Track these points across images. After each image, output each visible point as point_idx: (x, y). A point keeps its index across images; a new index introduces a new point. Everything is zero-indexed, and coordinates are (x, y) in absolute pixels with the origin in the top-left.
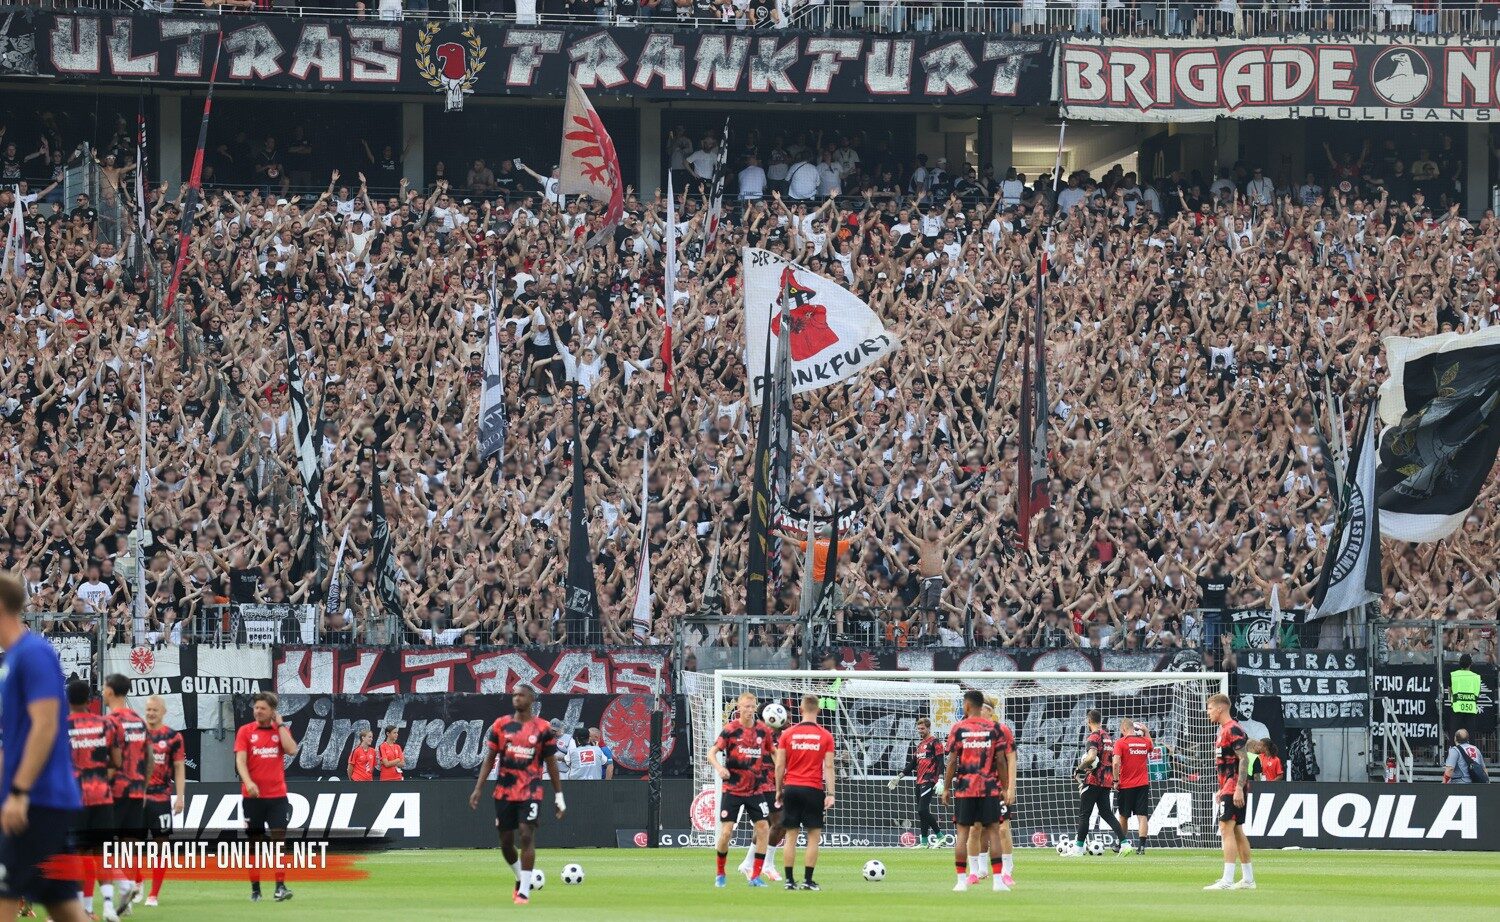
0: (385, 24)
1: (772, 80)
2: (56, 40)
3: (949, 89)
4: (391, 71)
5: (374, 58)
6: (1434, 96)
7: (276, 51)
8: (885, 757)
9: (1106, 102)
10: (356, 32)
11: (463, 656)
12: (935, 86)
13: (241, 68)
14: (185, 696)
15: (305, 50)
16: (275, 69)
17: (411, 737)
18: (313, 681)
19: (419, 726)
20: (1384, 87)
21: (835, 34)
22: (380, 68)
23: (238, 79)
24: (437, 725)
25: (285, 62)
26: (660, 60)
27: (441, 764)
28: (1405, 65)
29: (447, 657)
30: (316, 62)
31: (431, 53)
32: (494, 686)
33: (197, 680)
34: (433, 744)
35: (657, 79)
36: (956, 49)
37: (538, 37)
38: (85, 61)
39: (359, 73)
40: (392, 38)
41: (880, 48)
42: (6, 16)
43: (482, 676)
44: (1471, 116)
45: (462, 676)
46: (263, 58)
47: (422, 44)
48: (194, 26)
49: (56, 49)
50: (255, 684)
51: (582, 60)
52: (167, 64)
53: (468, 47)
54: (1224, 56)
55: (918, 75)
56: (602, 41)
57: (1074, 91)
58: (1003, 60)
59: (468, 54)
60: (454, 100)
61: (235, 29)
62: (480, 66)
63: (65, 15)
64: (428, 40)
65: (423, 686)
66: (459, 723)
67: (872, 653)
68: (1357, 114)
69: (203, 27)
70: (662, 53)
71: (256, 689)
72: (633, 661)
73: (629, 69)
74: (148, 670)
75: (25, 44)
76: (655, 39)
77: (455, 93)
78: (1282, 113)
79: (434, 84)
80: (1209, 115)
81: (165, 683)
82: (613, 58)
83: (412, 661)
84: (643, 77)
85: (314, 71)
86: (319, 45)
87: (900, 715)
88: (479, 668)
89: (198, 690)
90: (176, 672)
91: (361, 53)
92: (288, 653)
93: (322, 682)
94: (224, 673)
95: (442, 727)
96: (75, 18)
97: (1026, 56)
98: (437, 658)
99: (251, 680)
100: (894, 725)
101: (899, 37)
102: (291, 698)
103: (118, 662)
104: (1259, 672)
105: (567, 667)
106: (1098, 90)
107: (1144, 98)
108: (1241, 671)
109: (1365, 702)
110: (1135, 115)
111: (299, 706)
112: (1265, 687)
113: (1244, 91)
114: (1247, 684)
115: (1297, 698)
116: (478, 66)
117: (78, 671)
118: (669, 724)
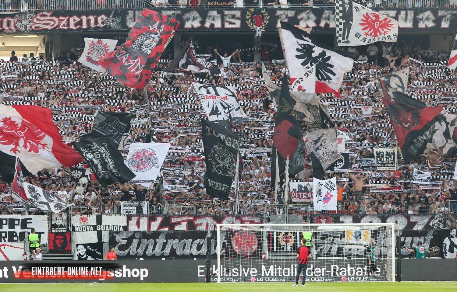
0: (236, 9)
2: (128, 18)
3: (426, 26)
4: (238, 24)
5: (232, 20)
7: (200, 19)
8: (330, 251)
10: (226, 12)
11: (191, 218)
12: (421, 25)
13: (188, 25)
14: (98, 231)
15: (209, 18)
16: (199, 25)
17: (167, 245)
18: (141, 227)
19: (170, 242)
21: (388, 9)
22: (234, 24)
23: (187, 29)
24: (176, 241)
25: (203, 22)
26: (328, 19)
27: (177, 254)
29: (186, 218)
30: (213, 22)
31: (251, 18)
32: (202, 228)
33: (102, 226)
34: (175, 247)
35: (327, 25)
36: (428, 13)
37: (287, 12)
39: (227, 25)
40: (238, 14)
41: (403, 13)
42: (112, 11)
43: (198, 225)
45: (191, 225)
46: (195, 21)
47: (248, 15)
48: (173, 12)
49: (128, 21)
50: (121, 227)
51: (302, 19)
53: (263, 16)
55: (416, 22)
56: (309, 13)
58: (445, 16)
59: (263, 18)
60: (259, 33)
61: (186, 13)
62: (267, 22)
63: (131, 10)
64: (250, 14)
65: (177, 228)
66: (184, 240)
67: (331, 216)
69: (176, 12)
70: (329, 16)
71: (122, 229)
72: (249, 220)
73: (318, 22)
74: (86, 223)
75: (118, 20)
76: (326, 12)
77: (259, 31)
79: (252, 28)
81: (92, 227)
82: (312, 18)
83: (174, 220)
84: (322, 24)
85: (212, 25)
86: (214, 17)
87: (335, 237)
88: (197, 222)
89: (102, 229)
90: (95, 224)
91: (228, 19)
92: (132, 217)
93: (144, 227)
94: (111, 224)
95: (178, 242)
96: (134, 11)
97: (452, 15)
98: (182, 219)
99: (120, 226)
100: (333, 240)
101: (409, 9)
102: (131, 232)
103: (76, 221)
105: (226, 221)
111: (130, 235)
116: (266, 22)
117: (63, 223)
118: (256, 240)
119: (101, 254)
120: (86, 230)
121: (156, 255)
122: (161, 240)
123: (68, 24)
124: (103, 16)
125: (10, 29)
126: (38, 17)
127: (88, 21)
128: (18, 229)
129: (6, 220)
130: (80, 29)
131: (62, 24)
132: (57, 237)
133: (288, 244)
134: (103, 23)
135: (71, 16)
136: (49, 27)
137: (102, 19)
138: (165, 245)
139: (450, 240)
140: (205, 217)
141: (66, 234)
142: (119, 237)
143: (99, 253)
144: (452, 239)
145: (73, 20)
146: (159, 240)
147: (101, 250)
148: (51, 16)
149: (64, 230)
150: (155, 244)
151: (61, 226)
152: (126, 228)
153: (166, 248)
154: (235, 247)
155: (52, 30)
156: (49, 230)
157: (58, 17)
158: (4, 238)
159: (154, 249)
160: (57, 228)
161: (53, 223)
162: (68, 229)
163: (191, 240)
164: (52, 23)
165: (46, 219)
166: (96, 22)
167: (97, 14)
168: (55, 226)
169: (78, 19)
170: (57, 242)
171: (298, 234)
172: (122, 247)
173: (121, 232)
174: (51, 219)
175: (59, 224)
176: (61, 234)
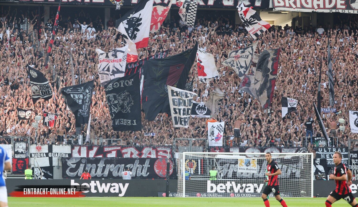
1: (199, 2)
4: (102, 0)
8: (227, 174)
9: (284, 6)
11: (119, 148)
14: (49, 157)
17: (106, 169)
18: (81, 154)
19: (108, 166)
20: (353, 5)
23: (64, 2)
24: (113, 165)
27: (114, 175)
29: (115, 148)
32: (127, 156)
33: (52, 153)
34: (111, 170)
39: (94, 0)
43: (124, 153)
45: (119, 153)
55: (236, 1)
57: (276, 4)
60: (118, 7)
65: (109, 156)
66: (118, 165)
67: (223, 148)
68: (347, 11)
71: (67, 156)
72: (162, 150)
74: (40, 151)
77: (118, 5)
78: (328, 11)
79: (113, 3)
80: (310, 11)
81: (45, 155)
83: (106, 149)
84: (166, 1)
87: (231, 164)
88: (123, 151)
89: (53, 156)
90: (47, 152)
92: (75, 147)
93: (84, 154)
94: (59, 152)
95: (114, 166)
98: (113, 148)
99: (66, 154)
100: (229, 166)
102: (76, 158)
103: (33, 149)
104: (321, 153)
105: (145, 151)
106: (282, 4)
107: (294, 6)
108: (317, 152)
109: (348, 160)
110: (292, 10)
111: (78, 161)
112: (323, 157)
113: (318, 5)
114: (318, 156)
115: (331, 159)
117: (23, 151)
118: (172, 166)
119: (52, 175)
120: (40, 156)
121: (98, 176)
122: (101, 165)
132: (19, 162)
133: (191, 169)
138: (104, 168)
139: (316, 167)
140: (129, 147)
141: (26, 159)
142: (70, 162)
143: (51, 175)
144: (317, 166)
146: (99, 164)
147: (52, 172)
149: (23, 156)
150: (97, 167)
151: (22, 153)
152: (70, 155)
153: (105, 171)
154: (157, 171)
156: (13, 156)
159: (96, 171)
160: (18, 155)
161: (16, 151)
162: (27, 156)
163: (124, 165)
165: (11, 147)
168: (17, 153)
170: (19, 165)
171: (199, 161)
172: (72, 170)
173: (68, 159)
174: (14, 148)
175: (20, 152)
176: (22, 159)
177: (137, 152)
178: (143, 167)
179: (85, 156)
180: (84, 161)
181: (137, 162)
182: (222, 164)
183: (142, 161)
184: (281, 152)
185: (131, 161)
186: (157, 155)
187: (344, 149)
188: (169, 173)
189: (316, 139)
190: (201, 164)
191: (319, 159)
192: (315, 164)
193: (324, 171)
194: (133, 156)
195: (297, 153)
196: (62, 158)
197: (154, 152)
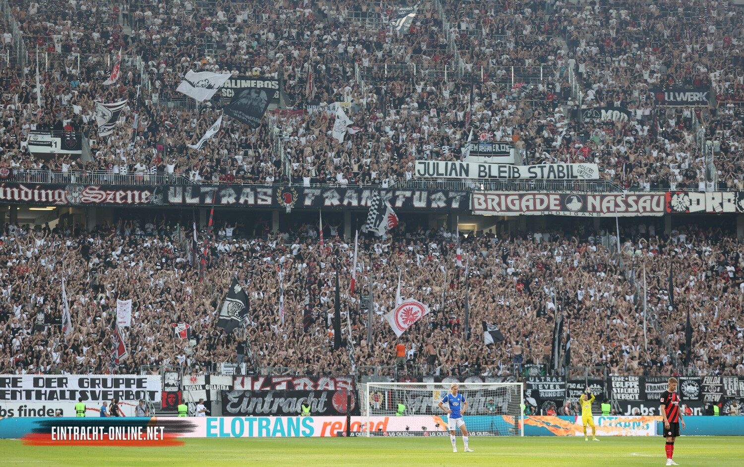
0: (267, 187)
2: (169, 194)
3: (438, 206)
4: (269, 201)
5: (264, 197)
6: (584, 209)
7: (235, 196)
9: (486, 209)
10: (259, 190)
11: (290, 378)
12: (434, 205)
13: (224, 201)
14: (206, 390)
15: (243, 195)
16: (234, 201)
17: (275, 403)
18: (245, 386)
19: (277, 400)
20: (569, 206)
21: (404, 190)
22: (266, 201)
23: (223, 204)
24: (282, 399)
25: (238, 199)
26: (350, 197)
27: (284, 412)
28: (575, 200)
29: (285, 379)
30: (247, 199)
31: (281, 196)
32: (300, 388)
33: (210, 385)
34: (281, 405)
35: (350, 203)
36: (440, 194)
37: (312, 190)
38: (178, 200)
39: (260, 202)
40: (270, 191)
41: (417, 193)
42: (155, 188)
43: (296, 385)
44: (595, 215)
45: (290, 385)
46: (231, 198)
47: (279, 193)
48: (210, 188)
49: (170, 196)
50: (228, 387)
51: (327, 197)
52: (202, 200)
53: (292, 194)
54: (521, 197)
55: (429, 202)
56: (333, 192)
57: (477, 206)
58: (455, 198)
59: (292, 196)
60: (288, 210)
61: (222, 189)
63: (172, 186)
64: (281, 192)
65: (278, 388)
66: (289, 399)
67: (415, 377)
68: (562, 213)
69: (213, 189)
71: (228, 389)
72: (342, 380)
73: (341, 200)
74: (195, 383)
75: (160, 197)
76: (349, 191)
77: (289, 207)
78: (539, 213)
79: (282, 205)
80: (517, 214)
81: (201, 387)
82: (336, 197)
83: (275, 380)
84: (345, 203)
85: (246, 201)
86: (248, 194)
87: (424, 396)
88: (295, 382)
89: (210, 389)
90: (204, 383)
91: (260, 196)
92: (237, 378)
93: (248, 387)
94: (218, 384)
95: (284, 400)
96: (175, 187)
97: (462, 196)
98: (283, 379)
99: (226, 386)
100: (422, 399)
101: (423, 190)
102: (238, 391)
103: (186, 380)
104: (533, 383)
105: (322, 382)
106: (484, 206)
107: (497, 209)
108: (527, 382)
109: (565, 392)
110: (495, 214)
111: (240, 394)
112: (534, 387)
113: (527, 207)
114: (529, 386)
115: (544, 390)
116: (295, 200)
117: (175, 383)
118: (353, 399)
120: (195, 389)
121: (264, 412)
122: (268, 399)
123: (115, 198)
124: (146, 192)
125: (61, 201)
126: (87, 190)
127: (133, 196)
128: (134, 389)
129: (123, 379)
130: (126, 203)
131: (109, 198)
132: (169, 396)
133: (377, 403)
134: (147, 199)
135: (117, 190)
136: (97, 201)
137: (146, 195)
138: (272, 403)
140: (302, 378)
141: (178, 393)
142: (231, 396)
145: (119, 194)
146: (266, 398)
148: (99, 190)
149: (175, 389)
150: (264, 402)
151: (173, 385)
152: (232, 387)
153: (273, 406)
154: (335, 406)
155: (100, 203)
156: (162, 389)
157: (105, 191)
158: (121, 396)
159: (262, 407)
161: (166, 382)
162: (179, 389)
163: (296, 399)
164: (100, 196)
165: (160, 378)
166: (140, 198)
167: (141, 189)
168: (167, 385)
169: (123, 194)
170: (169, 400)
171: (386, 393)
172: (234, 405)
173: (229, 391)
174: (163, 378)
175: (171, 383)
176: (173, 393)
177: (312, 384)
178: (319, 401)
179: (250, 388)
180: (248, 395)
181: (312, 395)
182: (414, 397)
183: (318, 394)
184: (484, 382)
185: (305, 393)
186: (336, 386)
187: (560, 379)
188: (350, 408)
189: (526, 366)
190: (389, 397)
191: (529, 391)
192: (525, 396)
193: (536, 405)
194: (307, 388)
195: (504, 383)
196: (222, 391)
197: (332, 383)
